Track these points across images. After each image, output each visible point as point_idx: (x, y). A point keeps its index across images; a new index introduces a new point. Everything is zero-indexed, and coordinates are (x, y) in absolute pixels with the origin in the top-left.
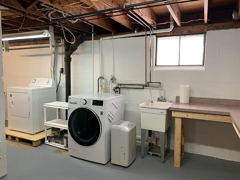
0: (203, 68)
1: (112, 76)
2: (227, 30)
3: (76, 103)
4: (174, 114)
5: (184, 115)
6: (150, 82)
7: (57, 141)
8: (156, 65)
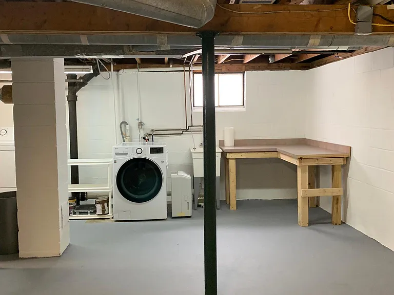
0: (244, 109)
1: (138, 119)
2: (253, 71)
3: (126, 154)
4: (229, 156)
5: (239, 156)
6: (192, 126)
7: (80, 211)
8: (194, 106)
